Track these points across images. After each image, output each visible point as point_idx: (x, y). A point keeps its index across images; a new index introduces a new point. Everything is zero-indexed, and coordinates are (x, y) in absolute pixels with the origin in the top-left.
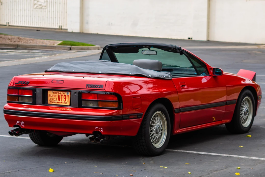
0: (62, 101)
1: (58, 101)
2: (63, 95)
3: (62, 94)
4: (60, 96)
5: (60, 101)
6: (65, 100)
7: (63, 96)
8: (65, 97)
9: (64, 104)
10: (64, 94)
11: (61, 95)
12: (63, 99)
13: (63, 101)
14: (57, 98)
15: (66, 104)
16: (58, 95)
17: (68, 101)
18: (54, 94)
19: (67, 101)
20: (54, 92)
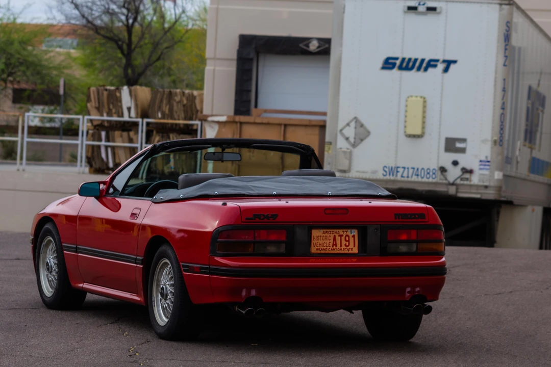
0: (341, 246)
1: (333, 247)
2: (342, 235)
3: (341, 233)
4: (338, 238)
5: (336, 246)
6: (347, 244)
7: (343, 238)
8: (347, 239)
9: (347, 252)
10: (345, 233)
11: (339, 236)
12: (344, 242)
13: (343, 247)
14: (332, 241)
15: (350, 252)
16: (332, 236)
17: (354, 246)
18: (324, 235)
19: (351, 246)
20: (325, 230)
